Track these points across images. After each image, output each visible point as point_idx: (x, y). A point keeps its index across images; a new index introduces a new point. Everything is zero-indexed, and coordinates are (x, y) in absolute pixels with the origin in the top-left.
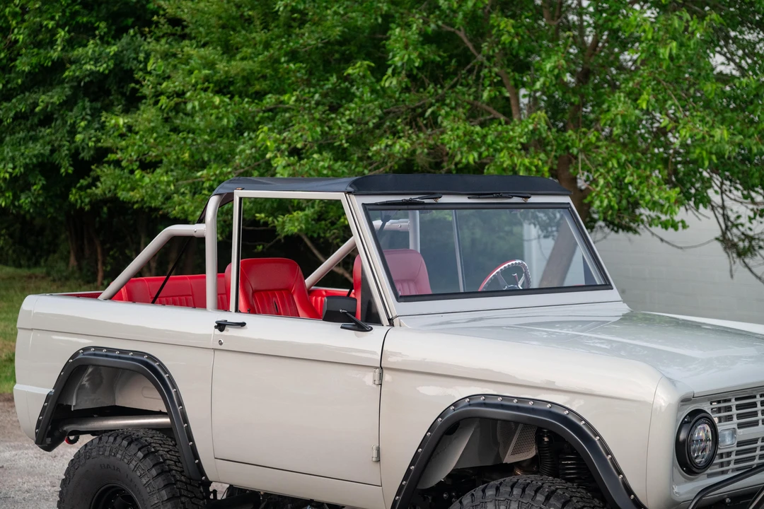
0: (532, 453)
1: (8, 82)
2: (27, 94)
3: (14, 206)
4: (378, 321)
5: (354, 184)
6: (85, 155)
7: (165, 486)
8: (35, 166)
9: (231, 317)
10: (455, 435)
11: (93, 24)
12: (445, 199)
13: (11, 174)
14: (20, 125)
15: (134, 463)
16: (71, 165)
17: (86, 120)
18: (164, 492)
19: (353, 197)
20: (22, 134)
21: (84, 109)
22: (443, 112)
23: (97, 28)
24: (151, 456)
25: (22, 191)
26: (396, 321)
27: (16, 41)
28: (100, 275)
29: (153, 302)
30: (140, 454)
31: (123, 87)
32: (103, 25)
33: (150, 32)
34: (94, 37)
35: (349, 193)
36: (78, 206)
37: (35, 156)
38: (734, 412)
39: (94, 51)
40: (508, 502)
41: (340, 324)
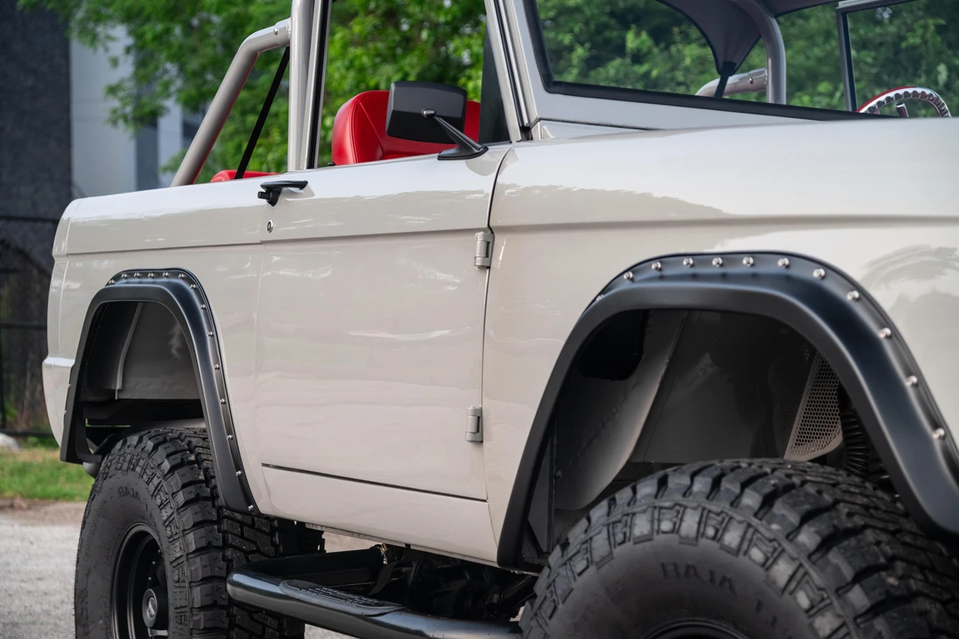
0: (835, 441)
4: (501, 135)
7: (196, 525)
10: (633, 380)
15: (156, 481)
24: (185, 469)
26: (536, 131)
40: (679, 510)
41: (437, 154)
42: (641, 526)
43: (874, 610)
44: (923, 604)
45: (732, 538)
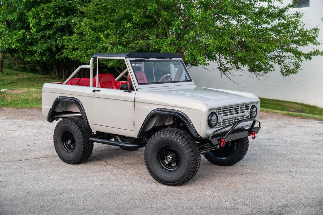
0: (172, 122)
1: (39, 28)
2: (44, 31)
3: (41, 59)
4: (134, 90)
5: (127, 55)
6: (59, 47)
7: (81, 131)
8: (46, 49)
9: (97, 89)
10: (153, 118)
11: (61, 13)
12: (150, 59)
13: (40, 52)
14: (42, 39)
15: (73, 125)
16: (56, 49)
17: (59, 38)
18: (80, 133)
19: (127, 58)
20: (43, 41)
21: (59, 35)
22: (150, 35)
23: (62, 14)
24: (77, 124)
25: (43, 56)
26: (138, 90)
27: (41, 17)
28: (64, 77)
29: (77, 85)
30: (74, 123)
31: (69, 29)
32: (63, 13)
33: (75, 15)
34: (61, 16)
35: (126, 57)
36: (58, 59)
37: (46, 47)
38: (222, 112)
39: (61, 20)
40: (166, 135)
41: (124, 91)
42: (162, 136)
43: (188, 144)
44: (191, 143)
45: (173, 137)
